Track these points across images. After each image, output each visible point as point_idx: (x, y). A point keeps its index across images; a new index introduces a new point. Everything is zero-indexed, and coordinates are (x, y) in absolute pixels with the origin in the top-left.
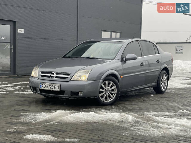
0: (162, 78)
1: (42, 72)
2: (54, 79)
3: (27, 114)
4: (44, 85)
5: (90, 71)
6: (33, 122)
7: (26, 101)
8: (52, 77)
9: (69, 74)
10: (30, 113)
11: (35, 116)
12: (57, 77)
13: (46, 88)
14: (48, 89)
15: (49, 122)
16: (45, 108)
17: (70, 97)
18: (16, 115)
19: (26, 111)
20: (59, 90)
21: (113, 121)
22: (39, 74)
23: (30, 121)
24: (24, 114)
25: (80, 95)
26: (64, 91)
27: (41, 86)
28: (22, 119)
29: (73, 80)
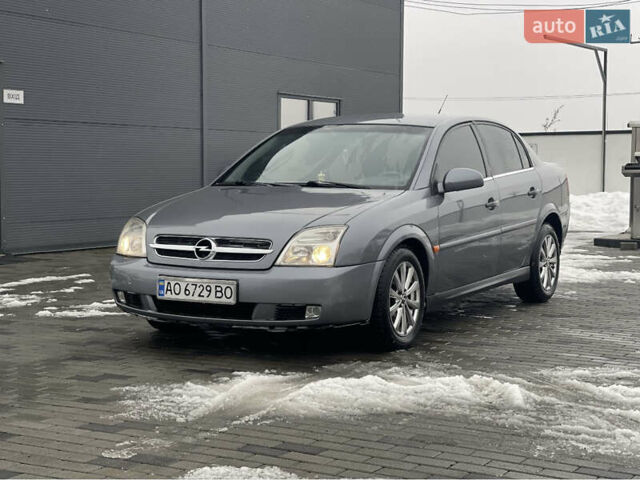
0: (542, 250)
1: (161, 239)
2: (210, 261)
3: (136, 389)
4: (173, 284)
5: (342, 232)
6: (180, 419)
7: (98, 343)
8: (203, 254)
9: (266, 245)
10: (144, 387)
11: (171, 399)
12: (219, 256)
13: (182, 297)
14: (190, 298)
15: (238, 419)
16: (186, 368)
17: (272, 327)
18: (101, 397)
19: (124, 379)
20: (232, 301)
21: (459, 405)
22: (151, 245)
23: (164, 416)
24: (124, 389)
25: (311, 315)
26: (251, 306)
27: (162, 288)
28: (132, 410)
29: (282, 264)
